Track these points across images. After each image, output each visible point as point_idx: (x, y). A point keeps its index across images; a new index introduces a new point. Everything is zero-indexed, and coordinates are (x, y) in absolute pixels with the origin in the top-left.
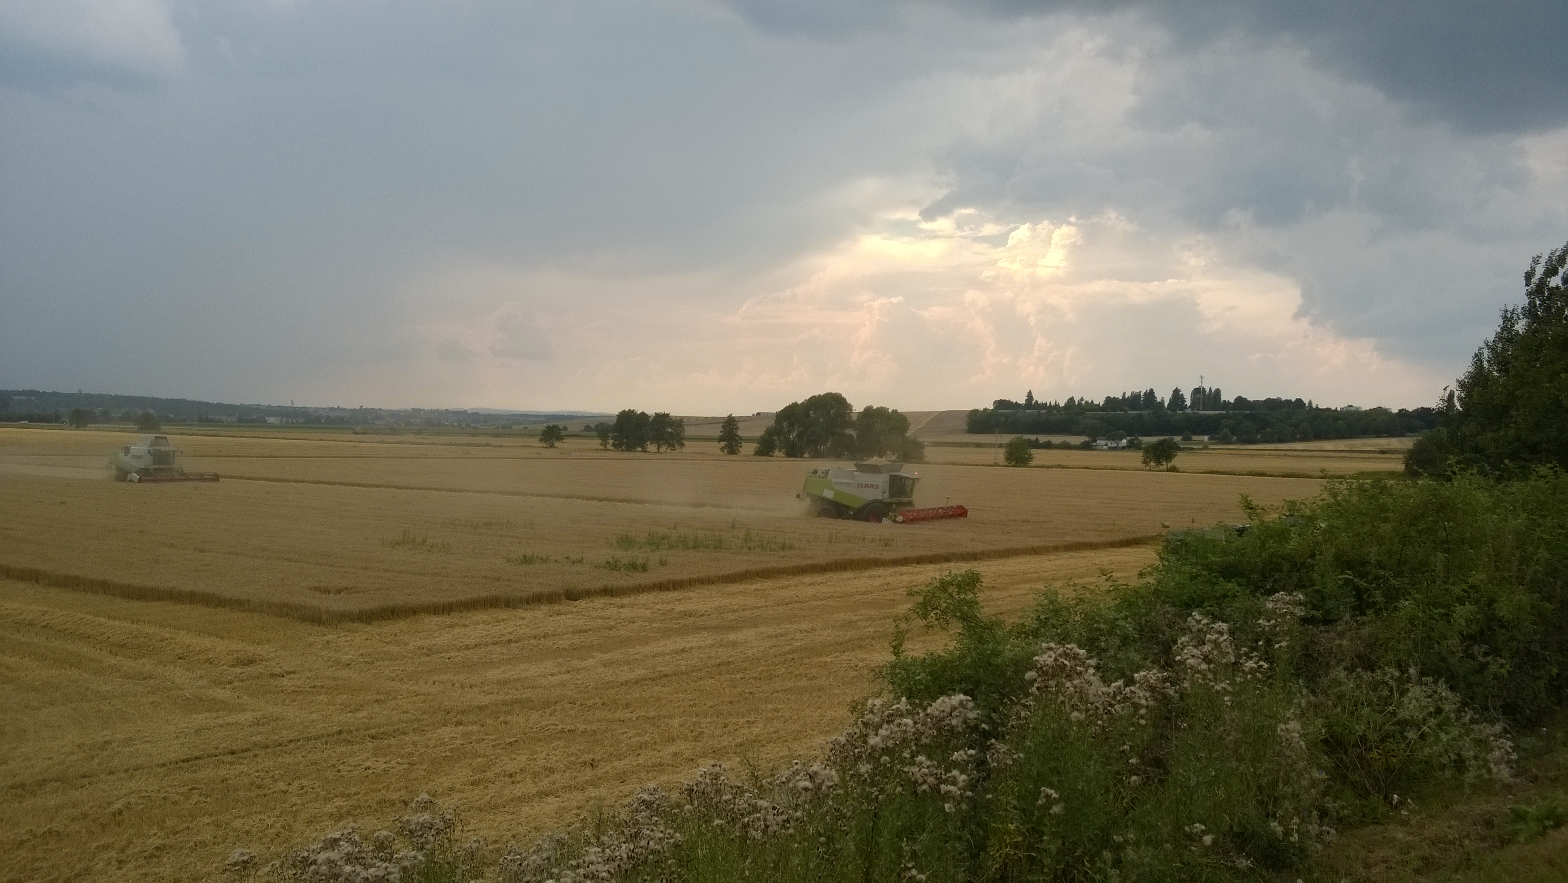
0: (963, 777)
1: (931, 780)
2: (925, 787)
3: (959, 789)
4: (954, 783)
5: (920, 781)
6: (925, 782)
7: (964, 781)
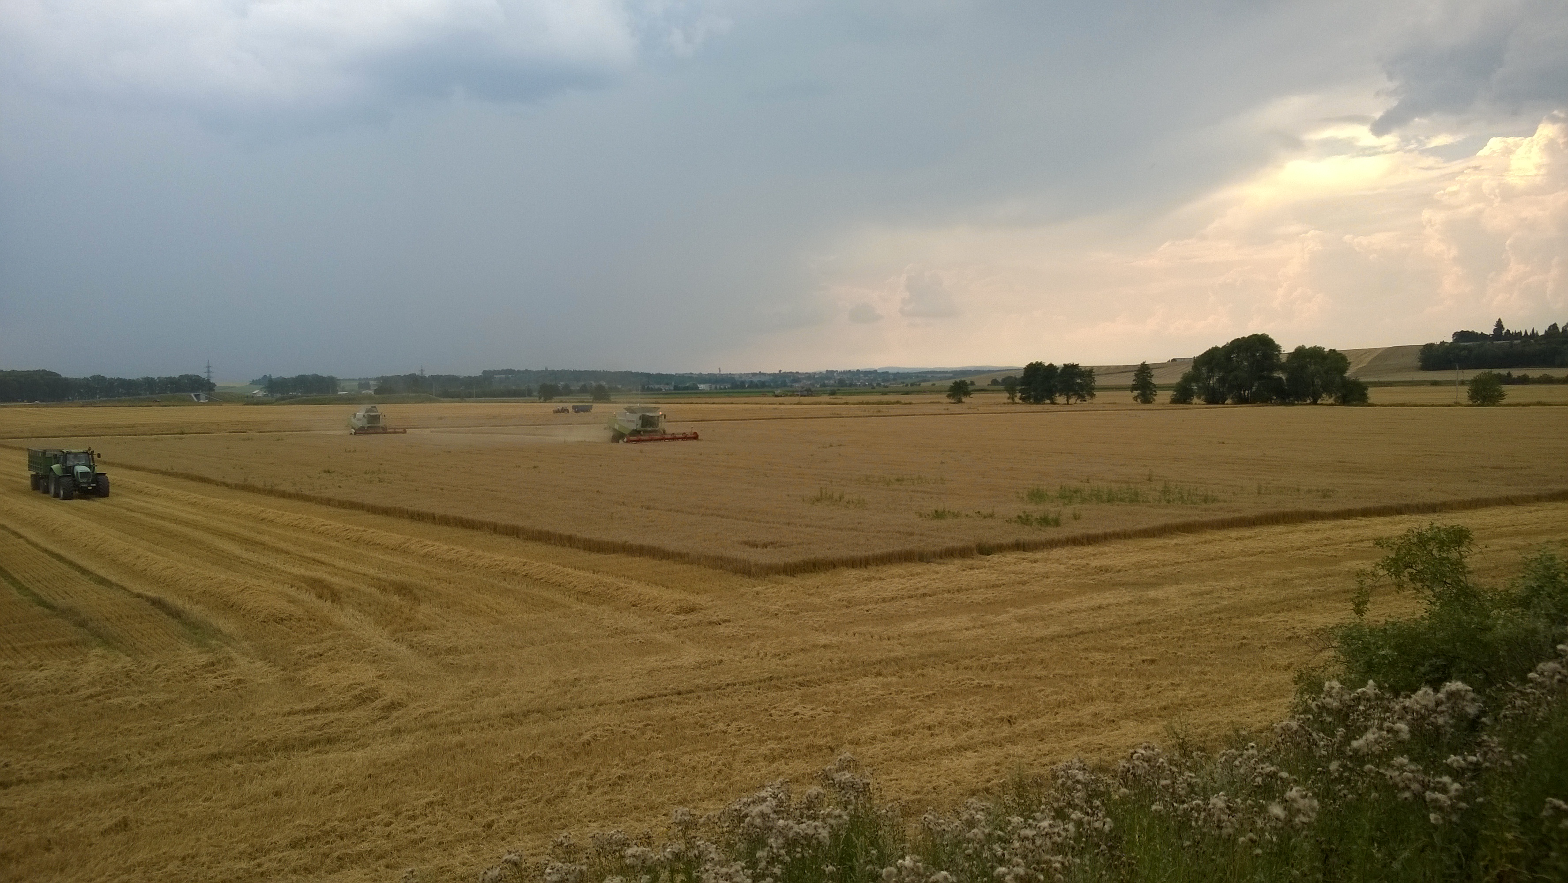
0: (1456, 786)
1: (1415, 786)
2: (1407, 794)
3: (1451, 799)
4: (1444, 790)
5: (1401, 785)
6: (1407, 788)
7: (1457, 790)
